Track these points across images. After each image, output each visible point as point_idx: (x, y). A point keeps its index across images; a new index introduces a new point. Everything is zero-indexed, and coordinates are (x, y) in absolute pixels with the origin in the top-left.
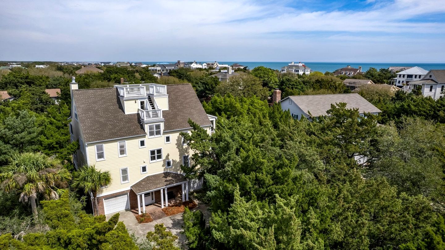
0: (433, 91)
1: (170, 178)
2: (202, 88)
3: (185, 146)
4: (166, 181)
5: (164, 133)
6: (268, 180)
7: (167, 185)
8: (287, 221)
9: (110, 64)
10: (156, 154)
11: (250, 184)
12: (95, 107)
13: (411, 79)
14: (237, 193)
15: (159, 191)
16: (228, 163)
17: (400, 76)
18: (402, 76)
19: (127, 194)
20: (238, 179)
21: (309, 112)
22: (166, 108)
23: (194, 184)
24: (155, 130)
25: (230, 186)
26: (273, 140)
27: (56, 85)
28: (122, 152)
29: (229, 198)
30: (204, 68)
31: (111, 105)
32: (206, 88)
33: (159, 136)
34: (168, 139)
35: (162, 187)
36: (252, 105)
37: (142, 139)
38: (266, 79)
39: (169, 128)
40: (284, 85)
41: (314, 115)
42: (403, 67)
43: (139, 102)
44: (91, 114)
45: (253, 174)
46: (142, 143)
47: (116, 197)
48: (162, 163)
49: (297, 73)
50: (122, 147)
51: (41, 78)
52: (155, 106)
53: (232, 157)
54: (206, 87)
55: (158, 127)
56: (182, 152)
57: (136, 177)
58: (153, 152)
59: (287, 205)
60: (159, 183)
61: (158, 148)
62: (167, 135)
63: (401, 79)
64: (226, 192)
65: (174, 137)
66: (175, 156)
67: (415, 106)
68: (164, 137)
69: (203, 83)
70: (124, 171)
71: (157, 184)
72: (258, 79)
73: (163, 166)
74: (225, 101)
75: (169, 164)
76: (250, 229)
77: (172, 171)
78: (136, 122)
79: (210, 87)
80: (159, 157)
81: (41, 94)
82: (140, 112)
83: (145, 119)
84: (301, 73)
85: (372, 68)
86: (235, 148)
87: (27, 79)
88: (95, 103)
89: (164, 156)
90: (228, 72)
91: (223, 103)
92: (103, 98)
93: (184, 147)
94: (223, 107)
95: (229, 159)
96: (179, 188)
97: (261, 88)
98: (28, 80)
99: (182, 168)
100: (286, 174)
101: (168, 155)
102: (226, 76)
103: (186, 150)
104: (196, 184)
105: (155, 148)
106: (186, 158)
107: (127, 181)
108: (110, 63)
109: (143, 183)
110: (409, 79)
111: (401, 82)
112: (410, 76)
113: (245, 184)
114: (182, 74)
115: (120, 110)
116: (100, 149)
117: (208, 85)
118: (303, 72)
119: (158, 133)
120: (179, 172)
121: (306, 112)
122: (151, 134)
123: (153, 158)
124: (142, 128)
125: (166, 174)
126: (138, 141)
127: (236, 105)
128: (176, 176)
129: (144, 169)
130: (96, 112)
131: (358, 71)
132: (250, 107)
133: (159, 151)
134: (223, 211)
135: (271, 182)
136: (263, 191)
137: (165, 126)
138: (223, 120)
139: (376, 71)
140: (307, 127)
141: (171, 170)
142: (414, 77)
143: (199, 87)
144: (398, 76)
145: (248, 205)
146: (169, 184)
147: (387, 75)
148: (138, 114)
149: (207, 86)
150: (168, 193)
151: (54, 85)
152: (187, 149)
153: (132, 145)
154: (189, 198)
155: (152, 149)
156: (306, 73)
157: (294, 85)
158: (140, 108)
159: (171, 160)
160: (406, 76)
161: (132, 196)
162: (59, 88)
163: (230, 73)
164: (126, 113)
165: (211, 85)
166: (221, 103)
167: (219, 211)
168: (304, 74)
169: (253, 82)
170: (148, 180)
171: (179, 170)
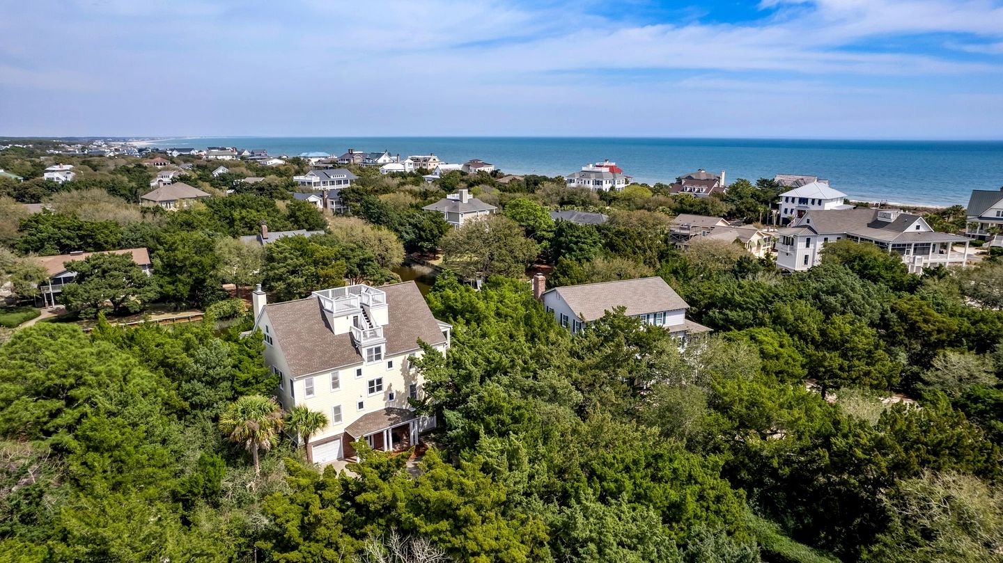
0: (811, 246)
1: (395, 416)
2: (413, 236)
3: (413, 371)
4: (390, 419)
5: (386, 358)
6: (508, 420)
7: (392, 424)
8: (516, 450)
9: (192, 152)
10: (376, 385)
11: (493, 424)
12: (296, 328)
13: (805, 205)
14: (482, 432)
15: (382, 433)
16: (471, 397)
17: (787, 199)
18: (790, 200)
19: (340, 438)
20: (483, 420)
21: (581, 315)
22: (386, 322)
23: (423, 421)
24: (374, 354)
25: (476, 426)
26: (525, 362)
27: (136, 240)
28: (335, 384)
29: (475, 436)
30: (408, 171)
31: (315, 324)
32: (421, 238)
33: (379, 361)
34: (390, 364)
35: (385, 427)
36: (501, 302)
37: (358, 367)
38: (532, 223)
39: (392, 351)
40: (562, 236)
41: (588, 319)
42: (800, 177)
43: (351, 318)
44: (293, 338)
45: (495, 416)
46: (359, 372)
47: (326, 442)
48: (383, 396)
49: (597, 187)
50: (335, 378)
51: (106, 227)
52: (373, 324)
53: (475, 390)
54: (420, 234)
55: (378, 350)
56: (409, 380)
57: (351, 416)
58: (371, 383)
59: (517, 439)
60: (381, 423)
61: (378, 377)
62: (389, 360)
63: (790, 206)
64: (472, 431)
65: (398, 361)
66: (399, 386)
67: (741, 295)
68: (384, 362)
69: (415, 226)
70: (337, 409)
71: (378, 424)
72: (517, 224)
73: (384, 400)
74: (462, 298)
75: (391, 397)
76: (492, 457)
77: (395, 406)
78: (350, 345)
79: (429, 236)
80: (379, 388)
81: (129, 268)
82: (353, 331)
83: (362, 342)
84: (606, 187)
85: (742, 180)
86: (479, 375)
87: (80, 230)
88: (295, 321)
89: (385, 388)
90: (461, 200)
91: (459, 299)
92: (304, 314)
93: (411, 373)
94: (459, 306)
95: (472, 392)
96: (405, 428)
97: (523, 240)
98: (82, 232)
99: (409, 401)
100: (521, 415)
101: (391, 385)
102: (456, 207)
103: (413, 377)
104: (426, 420)
105: (375, 377)
106: (413, 388)
107: (340, 422)
108: (191, 150)
109: (361, 423)
110: (802, 205)
111: (789, 211)
112: (803, 201)
113: (489, 424)
114: (370, 204)
115: (328, 330)
116: (309, 383)
117: (424, 231)
118: (610, 185)
119: (378, 357)
120: (404, 407)
121: (577, 314)
122: (370, 359)
123: (372, 391)
124: (358, 352)
125: (389, 411)
126: (354, 370)
127: (478, 305)
128: (401, 412)
129: (361, 405)
130: (299, 335)
131: (716, 185)
132: (499, 305)
133: (379, 381)
134: (470, 448)
135: (511, 422)
136: (504, 429)
137: (387, 347)
138: (461, 329)
139: (748, 185)
140: (571, 345)
141: (394, 404)
142: (810, 201)
143: (407, 233)
144: (784, 199)
145: (490, 441)
146: (394, 423)
147: (769, 194)
148: (351, 334)
149: (422, 233)
150: (393, 435)
151: (132, 240)
152: (414, 375)
153: (347, 375)
154: (419, 441)
155: (371, 379)
156: (617, 186)
157: (581, 238)
158: (352, 325)
159: (394, 392)
160: (797, 201)
161: (347, 439)
162: (143, 247)
163: (465, 201)
164: (336, 333)
165: (431, 231)
166: (456, 300)
167: (467, 448)
168: (612, 189)
169: (507, 232)
170: (366, 419)
171: (404, 404)
